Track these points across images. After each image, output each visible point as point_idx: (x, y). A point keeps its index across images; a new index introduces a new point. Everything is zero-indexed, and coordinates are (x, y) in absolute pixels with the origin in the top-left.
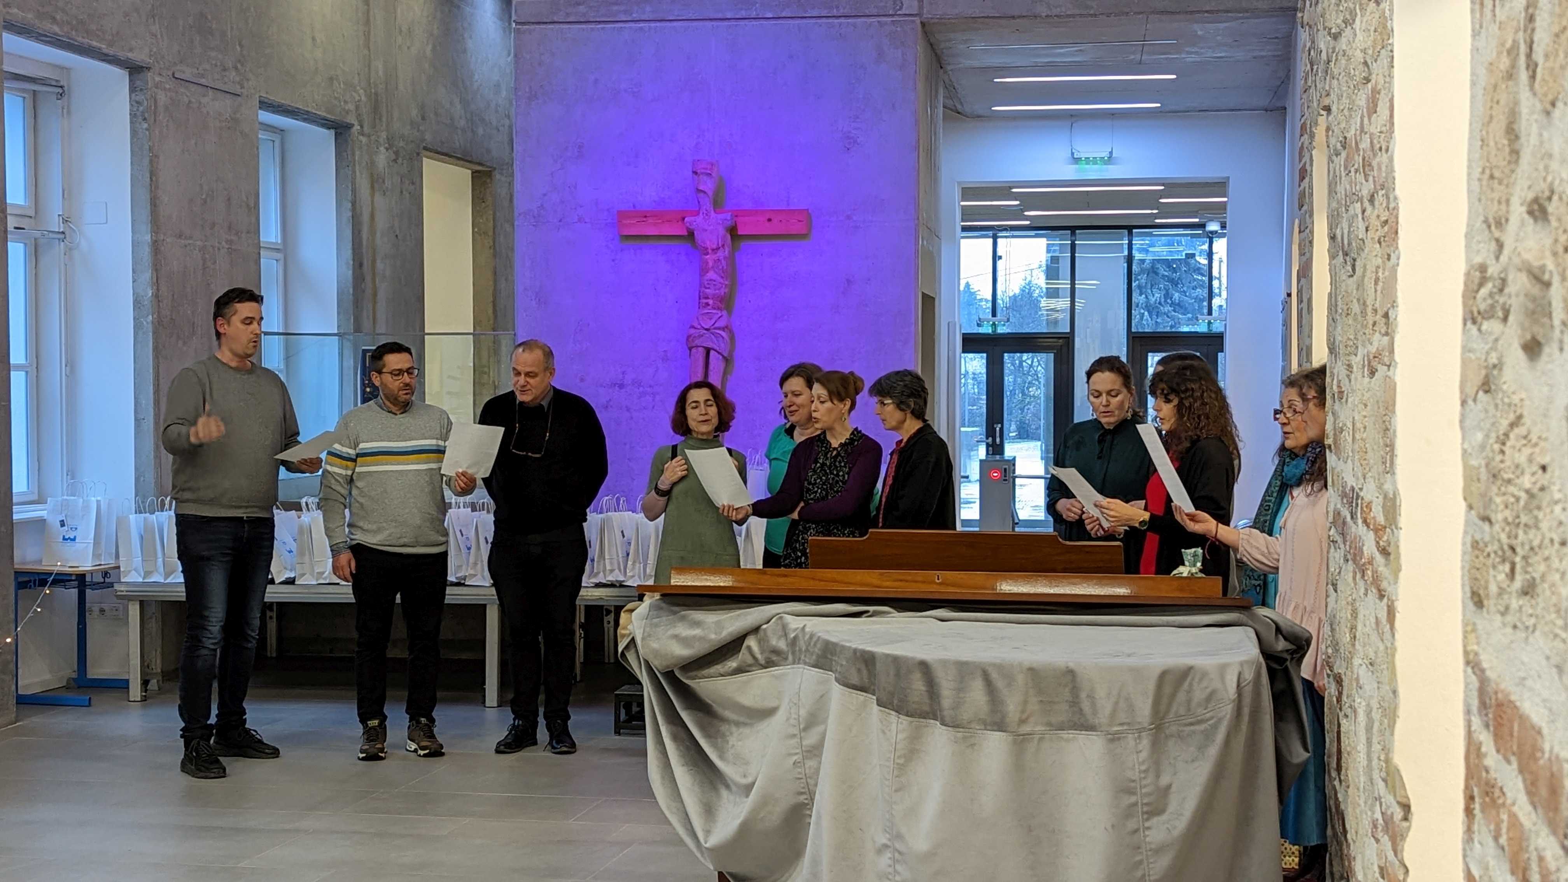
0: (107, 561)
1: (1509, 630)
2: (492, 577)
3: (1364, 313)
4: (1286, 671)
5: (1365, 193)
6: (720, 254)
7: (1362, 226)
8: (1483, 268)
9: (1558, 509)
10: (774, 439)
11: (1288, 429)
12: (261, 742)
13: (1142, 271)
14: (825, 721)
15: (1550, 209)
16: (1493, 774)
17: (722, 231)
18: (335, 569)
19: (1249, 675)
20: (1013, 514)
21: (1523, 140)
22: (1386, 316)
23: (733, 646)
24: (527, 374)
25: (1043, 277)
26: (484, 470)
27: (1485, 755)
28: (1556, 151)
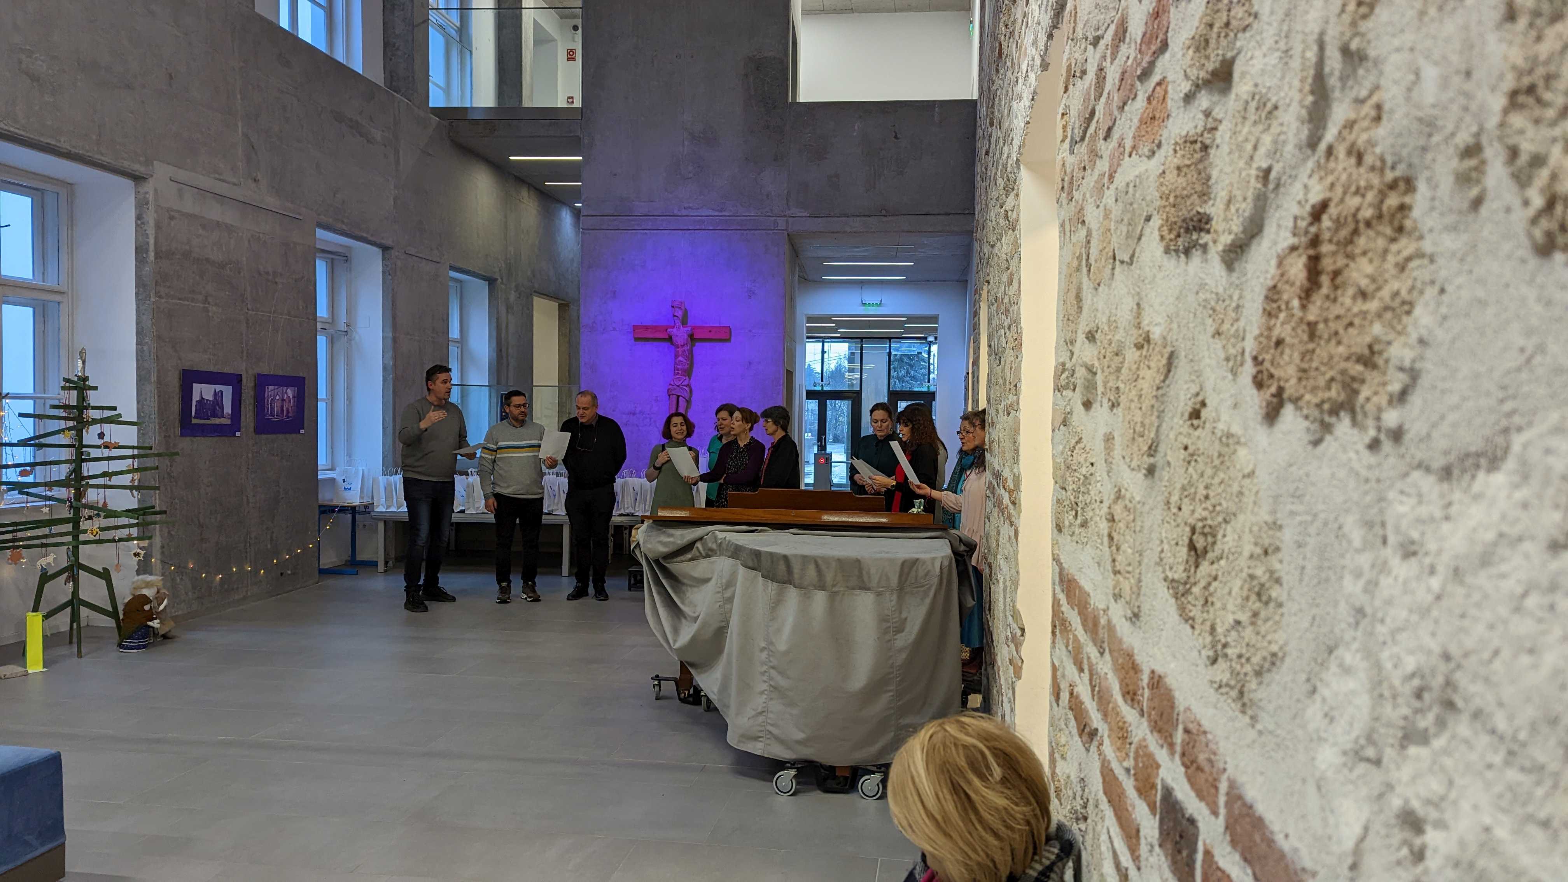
0: (367, 500)
1: (1074, 544)
2: (567, 510)
3: (1004, 384)
4: (964, 561)
5: (1006, 324)
6: (685, 348)
7: (1004, 341)
8: (1063, 364)
9: (1099, 485)
10: (712, 442)
11: (964, 441)
12: (446, 593)
13: (895, 360)
14: (735, 585)
15: (1097, 337)
16: (1065, 615)
17: (686, 337)
18: (486, 506)
19: (946, 563)
20: (830, 481)
21: (1084, 302)
22: (1016, 386)
23: (690, 546)
24: (584, 408)
25: (846, 362)
26: (560, 457)
27: (1062, 606)
28: (1100, 308)
